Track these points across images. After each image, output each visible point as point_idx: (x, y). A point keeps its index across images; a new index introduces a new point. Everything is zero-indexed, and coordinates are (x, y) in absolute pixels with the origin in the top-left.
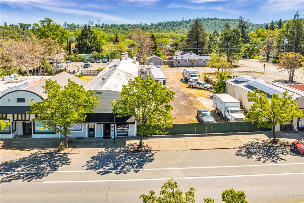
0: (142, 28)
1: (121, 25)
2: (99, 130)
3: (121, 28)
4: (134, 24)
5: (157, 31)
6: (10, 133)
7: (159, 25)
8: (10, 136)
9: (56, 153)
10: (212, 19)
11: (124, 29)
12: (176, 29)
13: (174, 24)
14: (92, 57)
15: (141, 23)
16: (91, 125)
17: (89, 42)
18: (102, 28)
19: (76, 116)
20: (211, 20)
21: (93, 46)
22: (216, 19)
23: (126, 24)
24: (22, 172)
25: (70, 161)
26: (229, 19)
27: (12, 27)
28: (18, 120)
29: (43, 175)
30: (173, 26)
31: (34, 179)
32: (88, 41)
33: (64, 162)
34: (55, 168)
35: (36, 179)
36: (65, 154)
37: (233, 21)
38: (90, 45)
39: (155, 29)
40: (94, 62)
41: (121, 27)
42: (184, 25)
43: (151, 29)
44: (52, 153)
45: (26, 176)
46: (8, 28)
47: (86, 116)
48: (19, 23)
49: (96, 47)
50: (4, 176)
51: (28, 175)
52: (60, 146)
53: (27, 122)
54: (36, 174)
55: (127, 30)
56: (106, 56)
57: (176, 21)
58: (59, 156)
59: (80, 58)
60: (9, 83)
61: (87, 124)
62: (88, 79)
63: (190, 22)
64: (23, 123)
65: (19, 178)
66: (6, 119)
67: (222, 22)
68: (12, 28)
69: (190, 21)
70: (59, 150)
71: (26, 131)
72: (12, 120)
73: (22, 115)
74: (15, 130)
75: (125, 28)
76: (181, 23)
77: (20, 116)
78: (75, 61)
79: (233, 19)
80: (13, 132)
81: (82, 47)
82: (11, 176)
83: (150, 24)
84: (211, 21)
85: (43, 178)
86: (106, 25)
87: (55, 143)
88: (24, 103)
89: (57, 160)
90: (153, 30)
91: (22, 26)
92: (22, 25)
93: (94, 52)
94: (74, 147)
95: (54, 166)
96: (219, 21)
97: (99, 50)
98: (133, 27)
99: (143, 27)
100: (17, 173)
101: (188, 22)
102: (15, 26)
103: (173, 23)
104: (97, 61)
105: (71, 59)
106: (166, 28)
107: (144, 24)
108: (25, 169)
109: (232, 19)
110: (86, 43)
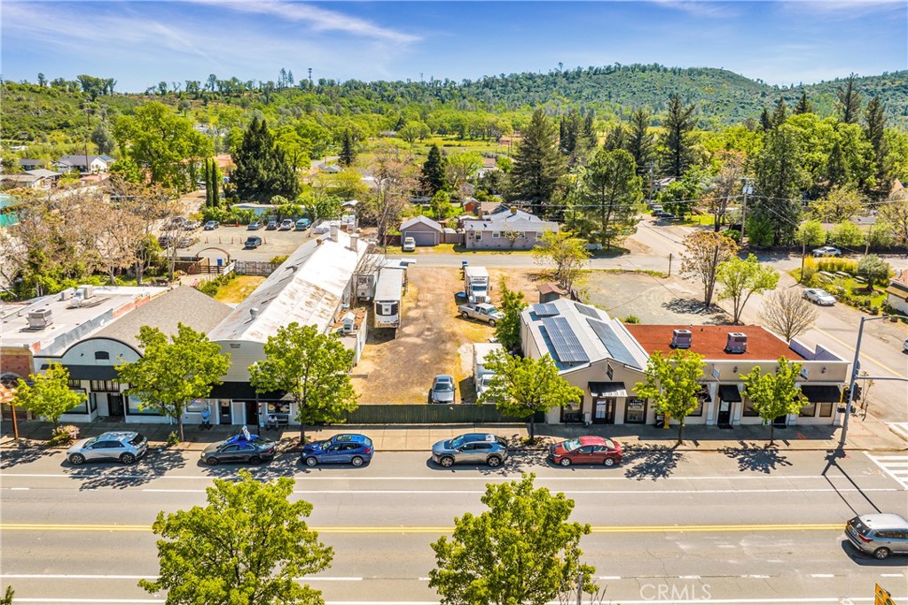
0: (437, 95)
1: (375, 84)
2: (238, 410)
3: (376, 94)
4: (412, 81)
5: (481, 104)
6: (87, 413)
7: (488, 84)
8: (88, 418)
9: (164, 448)
10: (644, 70)
11: (383, 96)
12: (537, 99)
13: (531, 82)
14: (269, 213)
15: (435, 79)
16: (226, 402)
17: (265, 169)
18: (321, 93)
19: (189, 389)
20: (643, 72)
21: (276, 180)
22: (656, 68)
23: (389, 81)
24: (111, 476)
25: (184, 462)
26: (696, 70)
27: (60, 87)
28: (99, 390)
29: (142, 480)
30: (529, 91)
31: (129, 486)
32: (260, 166)
33: (176, 464)
34: (160, 472)
35: (131, 485)
36: (178, 451)
37: (707, 75)
38: (268, 176)
39: (474, 99)
40: (275, 229)
41: (376, 90)
42: (561, 87)
43: (464, 98)
44: (157, 449)
45: (118, 481)
46: (49, 93)
47: (211, 387)
48: (78, 77)
49: (282, 182)
50: (86, 480)
51: (119, 480)
52: (170, 438)
53: (115, 394)
54: (132, 480)
55: (391, 100)
56: (306, 209)
57: (538, 73)
58: (168, 454)
59: (240, 214)
60: (76, 308)
61: (217, 401)
62: (249, 285)
63: (579, 76)
64: (109, 395)
65: (107, 484)
66: (77, 387)
67: (676, 78)
68: (61, 93)
69: (578, 73)
70: (169, 445)
71: (115, 410)
72: (89, 391)
73: (105, 383)
74: (96, 407)
75: (386, 94)
76: (551, 79)
77: (102, 383)
78: (226, 223)
79: (709, 67)
80: (92, 411)
81: (246, 181)
82: (95, 481)
83: (459, 83)
84: (641, 75)
85: (142, 485)
86: (332, 83)
87: (161, 432)
88: (107, 360)
89: (165, 460)
90: (470, 101)
91: (89, 85)
92: (87, 83)
93: (276, 198)
94: (194, 440)
95: (159, 468)
96: (666, 75)
97: (289, 191)
98: (409, 92)
99: (439, 90)
100: (103, 477)
101: (574, 78)
102: (67, 83)
103: (530, 79)
104: (282, 226)
105: (217, 219)
106: (506, 97)
107: (444, 82)
108: (115, 471)
109: (706, 69)
110: (256, 170)
